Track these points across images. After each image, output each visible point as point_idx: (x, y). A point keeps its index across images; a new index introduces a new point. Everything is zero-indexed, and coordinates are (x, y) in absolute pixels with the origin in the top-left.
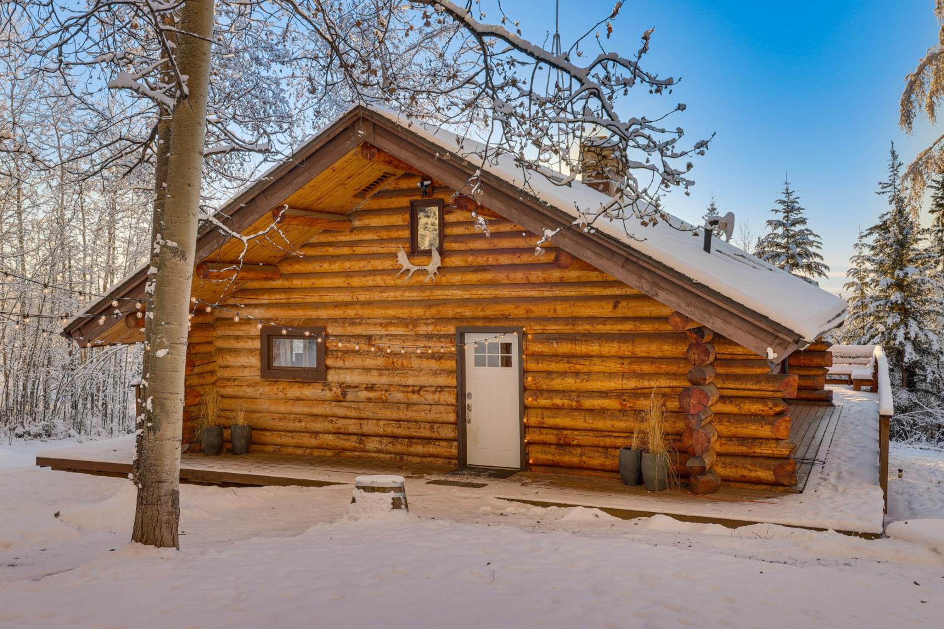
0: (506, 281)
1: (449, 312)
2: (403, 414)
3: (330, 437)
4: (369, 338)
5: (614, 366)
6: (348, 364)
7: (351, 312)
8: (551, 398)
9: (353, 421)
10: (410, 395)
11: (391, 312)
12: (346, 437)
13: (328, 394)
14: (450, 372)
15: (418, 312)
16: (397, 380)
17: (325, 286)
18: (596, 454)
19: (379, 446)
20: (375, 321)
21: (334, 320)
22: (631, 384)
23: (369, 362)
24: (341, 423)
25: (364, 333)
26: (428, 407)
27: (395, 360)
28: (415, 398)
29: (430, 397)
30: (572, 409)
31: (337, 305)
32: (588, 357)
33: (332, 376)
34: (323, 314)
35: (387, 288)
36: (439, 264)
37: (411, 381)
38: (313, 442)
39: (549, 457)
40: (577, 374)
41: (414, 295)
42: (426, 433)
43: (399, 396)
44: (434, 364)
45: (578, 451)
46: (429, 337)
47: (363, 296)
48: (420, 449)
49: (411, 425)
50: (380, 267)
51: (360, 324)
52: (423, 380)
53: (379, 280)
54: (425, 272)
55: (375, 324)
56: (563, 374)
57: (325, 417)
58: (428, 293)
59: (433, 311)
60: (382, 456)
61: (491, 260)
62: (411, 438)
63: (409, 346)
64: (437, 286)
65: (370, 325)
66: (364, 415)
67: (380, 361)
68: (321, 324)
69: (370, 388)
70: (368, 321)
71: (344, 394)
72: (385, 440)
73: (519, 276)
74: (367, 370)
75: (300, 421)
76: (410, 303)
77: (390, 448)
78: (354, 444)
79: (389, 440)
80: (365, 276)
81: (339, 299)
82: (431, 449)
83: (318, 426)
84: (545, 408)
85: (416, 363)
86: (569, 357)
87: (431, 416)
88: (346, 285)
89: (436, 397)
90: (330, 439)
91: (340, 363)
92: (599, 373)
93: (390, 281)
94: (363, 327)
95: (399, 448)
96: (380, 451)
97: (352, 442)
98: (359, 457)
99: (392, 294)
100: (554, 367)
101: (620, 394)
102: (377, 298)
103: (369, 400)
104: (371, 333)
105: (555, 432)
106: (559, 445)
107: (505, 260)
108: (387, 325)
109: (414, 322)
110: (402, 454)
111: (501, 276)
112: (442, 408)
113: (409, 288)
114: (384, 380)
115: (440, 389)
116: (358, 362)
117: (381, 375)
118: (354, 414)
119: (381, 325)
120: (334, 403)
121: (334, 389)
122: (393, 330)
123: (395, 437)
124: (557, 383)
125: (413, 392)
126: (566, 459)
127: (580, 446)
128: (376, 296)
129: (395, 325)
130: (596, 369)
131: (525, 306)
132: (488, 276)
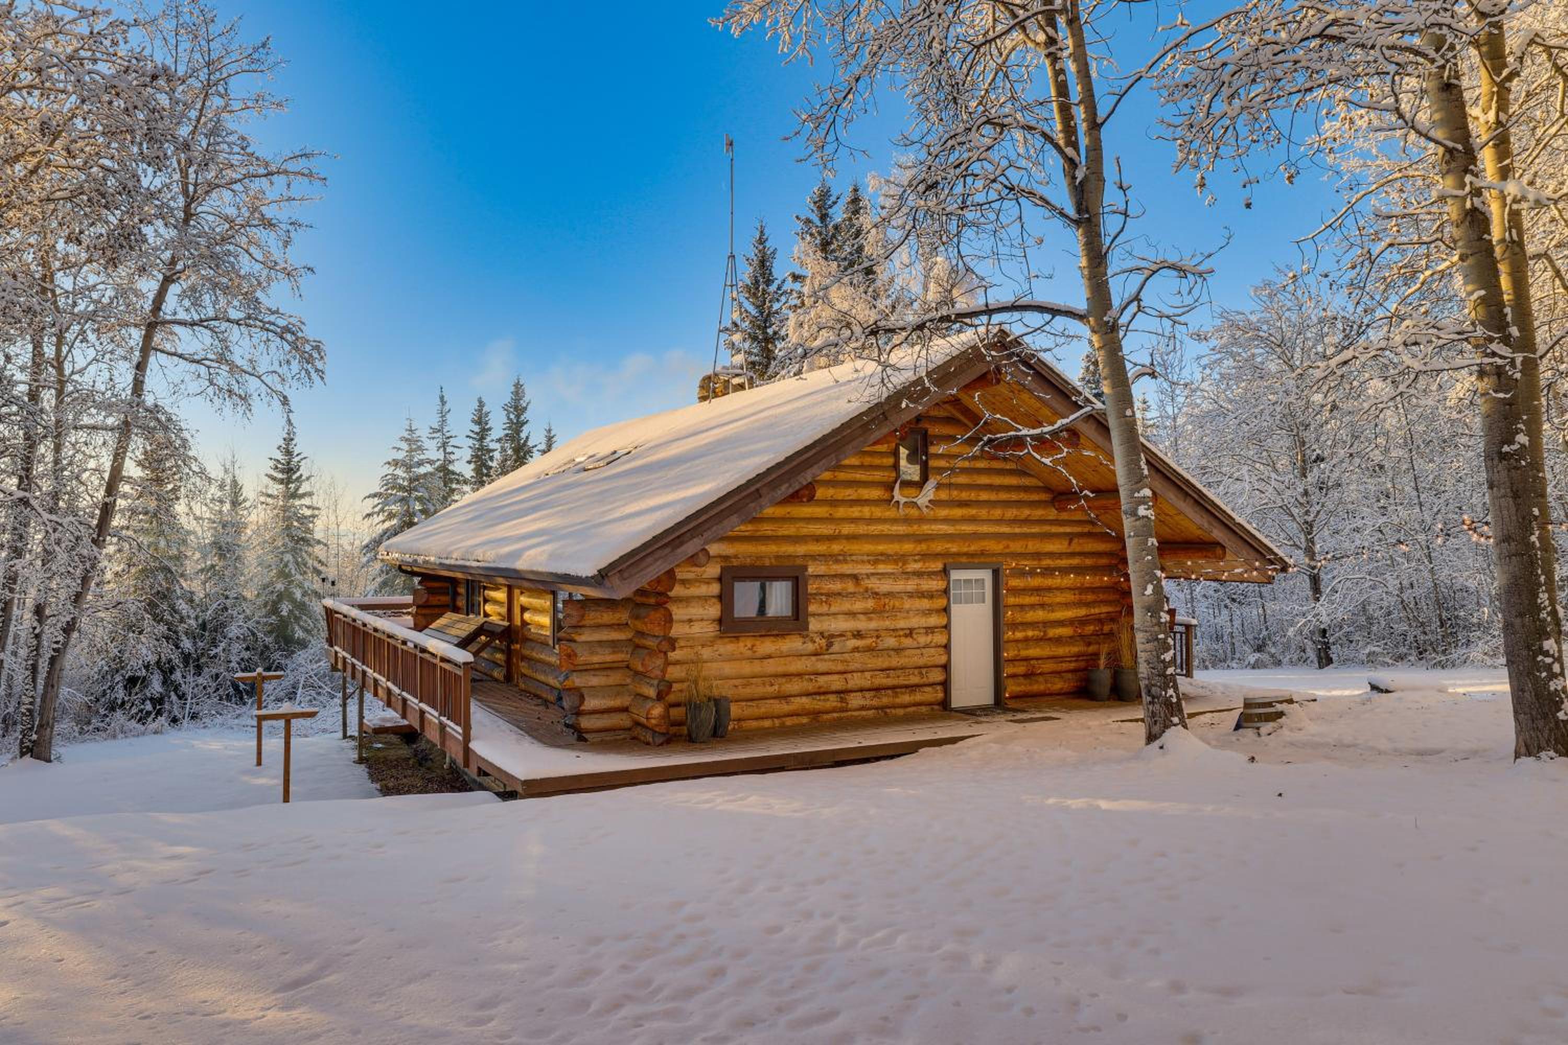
0: (985, 517)
1: (938, 547)
2: (895, 661)
3: (804, 700)
4: (855, 578)
5: (1069, 597)
6: (834, 609)
7: (836, 548)
8: (1024, 630)
9: (836, 677)
10: (903, 639)
11: (881, 548)
12: (822, 697)
13: (810, 647)
14: (938, 611)
15: (908, 547)
16: (887, 623)
17: (802, 515)
18: (1057, 680)
19: (862, 702)
20: (860, 558)
21: (814, 557)
22: (1082, 612)
23: (859, 606)
24: (822, 680)
25: (849, 572)
26: (918, 651)
27: (887, 601)
28: (907, 642)
29: (923, 640)
30: (1041, 639)
31: (818, 539)
32: (1049, 589)
33: (814, 625)
34: (801, 549)
35: (871, 521)
36: (932, 497)
37: (902, 624)
38: (785, 708)
39: (1022, 688)
40: (1042, 606)
41: (901, 529)
42: (915, 680)
43: (891, 642)
44: (925, 604)
45: (1041, 679)
46: (919, 574)
47: (847, 529)
48: (906, 698)
49: (899, 672)
50: (866, 497)
51: (845, 561)
52: (916, 622)
53: (866, 511)
54: (914, 505)
55: (863, 562)
56: (1033, 606)
57: (800, 675)
58: (915, 527)
59: (923, 547)
60: (864, 713)
61: (973, 495)
62: (893, 688)
63: (899, 586)
64: (921, 520)
65: (857, 562)
66: (852, 667)
67: (870, 604)
68: (799, 562)
69: (858, 635)
70: (854, 558)
71: (830, 645)
72: (868, 694)
73: (997, 513)
74: (852, 614)
75: (772, 685)
76: (900, 538)
77: (875, 702)
78: (835, 704)
79: (872, 693)
80: (851, 506)
81: (818, 532)
82: (918, 697)
83: (795, 686)
84: (1017, 641)
85: (908, 604)
86: (1037, 590)
87: (921, 662)
88: (827, 515)
89: (929, 638)
90: (805, 702)
91: (825, 609)
92: (1059, 603)
93: (878, 512)
94: (850, 566)
95: (885, 701)
96: (863, 708)
97: (832, 701)
98: (840, 719)
99: (880, 527)
100: (1027, 600)
101: (1071, 622)
102: (861, 532)
103: (856, 649)
104: (856, 572)
105: (1025, 663)
106: (1026, 676)
107: (984, 496)
108: (876, 562)
109: (901, 558)
110: (882, 708)
111: (983, 513)
112: (932, 650)
113: (894, 521)
114: (873, 625)
115: (930, 630)
116: (846, 606)
117: (871, 619)
118: (840, 667)
119: (869, 562)
120: (813, 658)
121: (817, 640)
122: (882, 568)
123: (877, 689)
124: (1030, 616)
125: (906, 636)
126: (1036, 688)
127: (1040, 674)
128: (862, 529)
129: (883, 562)
130: (1058, 600)
131: (1005, 543)
132: (973, 512)
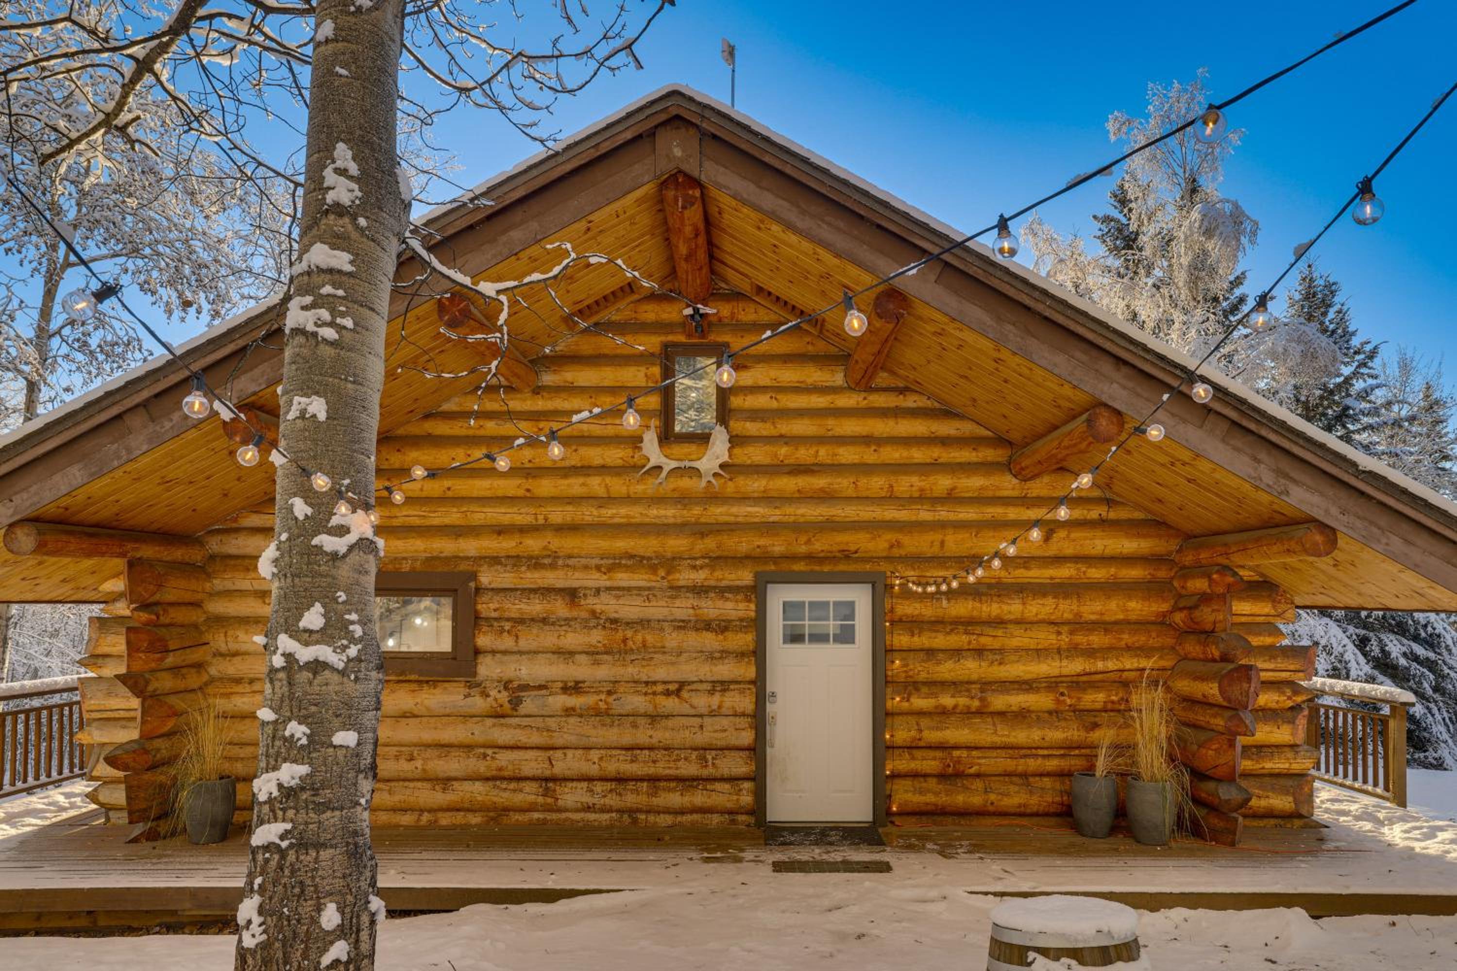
0: (851, 492)
1: (744, 544)
2: (643, 735)
3: (478, 786)
4: (572, 595)
5: (1045, 637)
6: (523, 644)
7: (533, 544)
8: (935, 695)
9: (531, 754)
10: (661, 700)
11: (622, 544)
12: (513, 785)
13: (478, 703)
14: (741, 655)
15: (676, 544)
16: (631, 671)
17: (475, 494)
18: (1013, 788)
19: (587, 799)
20: (584, 561)
21: (495, 560)
22: (1076, 666)
23: (572, 639)
24: (505, 758)
25: (560, 584)
26: (697, 721)
27: (629, 633)
28: (670, 704)
29: (702, 702)
30: (969, 713)
31: (501, 530)
32: (999, 622)
33: (487, 668)
34: (470, 547)
35: (610, 500)
36: (725, 458)
37: (661, 673)
38: (439, 798)
39: (930, 798)
40: (979, 652)
41: (669, 514)
42: (690, 769)
43: (637, 702)
44: (710, 641)
45: (978, 784)
46: (699, 590)
47: (558, 515)
48: (674, 799)
49: (659, 754)
50: (598, 461)
51: (553, 566)
52: (688, 670)
53: (596, 484)
54: (695, 472)
55: (586, 567)
56: (956, 653)
57: (468, 747)
58: (697, 511)
59: (709, 544)
60: (592, 816)
61: (824, 454)
62: (653, 779)
63: (657, 610)
64: (712, 498)
65: (574, 568)
66: (559, 741)
67: (596, 637)
68: (463, 567)
69: (574, 688)
70: (571, 562)
71: (516, 702)
72: (599, 787)
73: (877, 484)
74: (566, 654)
75: (411, 759)
76: (662, 529)
77: (612, 800)
78: (532, 798)
79: (608, 786)
80: (565, 477)
81: (506, 519)
82: (699, 798)
83: (453, 765)
84: (921, 713)
85: (672, 639)
86: (968, 624)
87: (700, 739)
88: (521, 492)
89: (715, 700)
90: (478, 791)
91: (507, 642)
92: (1017, 650)
93: (618, 486)
94: (560, 573)
95: (631, 800)
96: (588, 808)
97: (530, 794)
98: (545, 822)
99: (623, 511)
100: (940, 641)
101: (1052, 684)
102: (588, 519)
103: (569, 712)
104: (575, 584)
105: (939, 754)
106: (942, 777)
107: (848, 455)
108: (611, 569)
109: (670, 563)
110: (632, 811)
111: (843, 484)
112: (725, 722)
113: (659, 500)
114: (604, 672)
115: (722, 686)
116: (549, 638)
117: (597, 663)
118: (536, 739)
119: (598, 568)
120: (489, 722)
121: (493, 693)
122: (623, 578)
123: (620, 780)
124: (947, 670)
125: (668, 693)
126: (960, 799)
127: (978, 775)
128: (588, 514)
129: (627, 568)
130: (1015, 642)
131: (890, 536)
132: (819, 482)
